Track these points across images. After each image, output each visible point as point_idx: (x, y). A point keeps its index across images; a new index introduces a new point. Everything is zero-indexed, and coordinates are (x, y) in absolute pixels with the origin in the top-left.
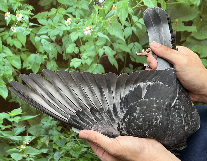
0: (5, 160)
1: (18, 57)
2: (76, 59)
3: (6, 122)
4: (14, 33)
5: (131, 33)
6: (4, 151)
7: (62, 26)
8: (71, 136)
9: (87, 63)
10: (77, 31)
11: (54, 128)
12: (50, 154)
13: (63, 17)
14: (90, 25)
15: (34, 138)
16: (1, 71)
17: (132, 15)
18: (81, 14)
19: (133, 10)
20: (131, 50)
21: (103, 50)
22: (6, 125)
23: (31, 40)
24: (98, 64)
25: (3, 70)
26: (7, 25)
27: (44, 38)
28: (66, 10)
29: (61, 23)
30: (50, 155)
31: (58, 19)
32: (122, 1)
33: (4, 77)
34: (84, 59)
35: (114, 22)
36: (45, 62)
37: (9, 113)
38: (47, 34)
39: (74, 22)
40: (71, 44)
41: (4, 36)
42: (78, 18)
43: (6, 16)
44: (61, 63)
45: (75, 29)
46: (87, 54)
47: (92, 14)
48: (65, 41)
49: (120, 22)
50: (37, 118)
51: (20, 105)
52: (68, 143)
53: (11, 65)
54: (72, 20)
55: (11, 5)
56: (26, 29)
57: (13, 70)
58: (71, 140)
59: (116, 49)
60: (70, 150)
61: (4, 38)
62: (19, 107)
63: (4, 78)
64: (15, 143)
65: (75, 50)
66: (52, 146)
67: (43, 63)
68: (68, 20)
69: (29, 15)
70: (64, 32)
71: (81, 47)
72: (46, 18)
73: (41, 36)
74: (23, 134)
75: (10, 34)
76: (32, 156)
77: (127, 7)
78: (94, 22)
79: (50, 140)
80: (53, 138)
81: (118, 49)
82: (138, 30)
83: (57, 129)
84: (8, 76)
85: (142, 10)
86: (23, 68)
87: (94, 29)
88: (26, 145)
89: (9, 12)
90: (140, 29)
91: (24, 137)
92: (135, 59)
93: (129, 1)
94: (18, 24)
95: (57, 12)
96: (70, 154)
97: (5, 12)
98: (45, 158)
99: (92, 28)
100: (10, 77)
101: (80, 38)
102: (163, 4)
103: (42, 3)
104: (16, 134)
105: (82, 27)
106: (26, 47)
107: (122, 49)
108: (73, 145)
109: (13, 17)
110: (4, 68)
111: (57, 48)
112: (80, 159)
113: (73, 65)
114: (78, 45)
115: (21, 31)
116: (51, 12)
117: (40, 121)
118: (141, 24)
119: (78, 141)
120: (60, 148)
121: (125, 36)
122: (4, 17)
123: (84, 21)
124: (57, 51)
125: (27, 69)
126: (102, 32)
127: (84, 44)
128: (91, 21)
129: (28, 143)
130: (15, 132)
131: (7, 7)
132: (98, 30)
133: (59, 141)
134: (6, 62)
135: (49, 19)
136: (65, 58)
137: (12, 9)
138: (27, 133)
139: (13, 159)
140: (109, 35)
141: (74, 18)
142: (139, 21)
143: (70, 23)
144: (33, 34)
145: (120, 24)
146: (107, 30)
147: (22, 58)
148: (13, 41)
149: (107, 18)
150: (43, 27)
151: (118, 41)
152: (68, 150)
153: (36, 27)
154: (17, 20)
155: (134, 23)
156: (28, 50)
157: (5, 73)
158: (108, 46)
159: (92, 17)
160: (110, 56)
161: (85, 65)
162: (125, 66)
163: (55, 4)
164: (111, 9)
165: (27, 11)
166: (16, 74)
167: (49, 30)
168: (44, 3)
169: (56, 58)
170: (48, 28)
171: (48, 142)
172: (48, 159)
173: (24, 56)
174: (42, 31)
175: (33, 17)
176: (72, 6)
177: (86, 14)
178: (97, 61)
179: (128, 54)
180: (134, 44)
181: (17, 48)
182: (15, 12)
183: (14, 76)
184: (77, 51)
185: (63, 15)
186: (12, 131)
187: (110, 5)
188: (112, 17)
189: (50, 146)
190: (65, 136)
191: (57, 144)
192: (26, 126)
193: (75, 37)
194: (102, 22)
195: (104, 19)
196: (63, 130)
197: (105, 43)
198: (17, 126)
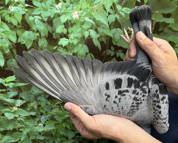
1: (14, 33)
2: (64, 39)
4: (12, 12)
5: (114, 20)
7: (53, 10)
8: (56, 103)
9: (73, 42)
10: (67, 15)
11: (42, 96)
12: (37, 116)
13: (55, 1)
14: (78, 10)
15: (24, 102)
17: (117, 4)
20: (114, 34)
21: (89, 33)
22: (2, 89)
23: (26, 19)
24: (83, 45)
25: (1, 43)
26: (6, 4)
27: (37, 18)
29: (53, 6)
30: (38, 117)
31: (50, 3)
33: (2, 48)
34: (72, 39)
35: (100, 9)
36: (37, 39)
37: (4, 79)
38: (40, 15)
39: (64, 6)
40: (60, 25)
41: (3, 14)
42: (68, 3)
44: (51, 41)
45: (65, 12)
46: (74, 36)
47: (81, 1)
48: (56, 23)
49: (105, 10)
50: (28, 86)
51: (14, 73)
52: (54, 109)
53: (8, 39)
54: (62, 5)
56: (22, 9)
57: (9, 43)
58: (56, 107)
59: (100, 33)
60: (55, 115)
61: (3, 16)
62: (14, 75)
64: (8, 104)
65: (64, 31)
66: (40, 110)
67: (35, 40)
68: (59, 4)
70: (55, 14)
71: (69, 28)
72: (40, 1)
73: (35, 17)
74: (16, 98)
75: (8, 12)
76: (22, 117)
78: (82, 7)
79: (39, 105)
80: (41, 104)
81: (102, 33)
82: (121, 17)
83: (45, 96)
84: (5, 48)
86: (18, 42)
87: (82, 13)
88: (17, 107)
90: (123, 17)
91: (16, 100)
92: (116, 43)
96: (55, 118)
98: (34, 119)
99: (80, 13)
100: (6, 49)
101: (69, 21)
104: (10, 97)
105: (71, 11)
106: (21, 25)
107: (106, 33)
108: (58, 111)
110: (2, 41)
111: (48, 28)
112: (63, 123)
113: (62, 43)
114: (67, 27)
115: (18, 11)
117: (31, 88)
118: (124, 12)
119: (62, 108)
120: (46, 112)
121: (108, 22)
123: (73, 6)
124: (48, 30)
125: (22, 43)
126: (88, 17)
127: (72, 27)
128: (79, 6)
129: (19, 106)
130: (9, 95)
132: (85, 15)
133: (46, 107)
134: (3, 36)
135: (43, 3)
136: (54, 37)
138: (19, 97)
139: (6, 117)
140: (94, 20)
141: (65, 3)
142: (122, 10)
143: (61, 7)
144: (28, 14)
145: (105, 11)
146: (93, 16)
147: (18, 34)
148: (10, 19)
149: (94, 5)
150: (37, 9)
151: (102, 26)
152: (53, 114)
153: (31, 8)
155: (117, 11)
156: (23, 27)
157: (3, 45)
158: (93, 29)
159: (81, 3)
160: (94, 38)
161: (71, 45)
162: (107, 48)
166: (12, 46)
167: (42, 12)
169: (47, 37)
170: (41, 9)
171: (37, 107)
172: (36, 121)
173: (19, 32)
174: (36, 12)
178: (82, 42)
179: (110, 38)
180: (117, 30)
181: (14, 25)
183: (10, 49)
184: (66, 32)
186: (6, 94)
188: (98, 4)
189: (38, 110)
190: (51, 103)
191: (44, 109)
192: (18, 92)
193: (64, 20)
194: (89, 8)
195: (91, 6)
196: (50, 98)
197: (90, 27)
198: (11, 90)
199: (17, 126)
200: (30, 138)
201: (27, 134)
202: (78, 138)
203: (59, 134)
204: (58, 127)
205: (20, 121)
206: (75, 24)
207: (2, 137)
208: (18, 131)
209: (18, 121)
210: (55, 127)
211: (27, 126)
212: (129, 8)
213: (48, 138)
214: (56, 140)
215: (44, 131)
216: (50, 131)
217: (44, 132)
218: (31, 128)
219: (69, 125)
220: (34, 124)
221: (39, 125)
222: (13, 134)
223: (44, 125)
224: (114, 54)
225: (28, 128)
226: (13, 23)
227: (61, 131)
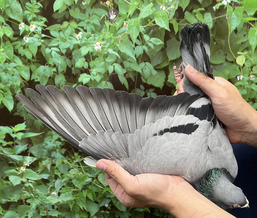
0: (2, 182)
1: (27, 68)
2: (85, 75)
3: (8, 137)
4: (26, 44)
5: (142, 52)
6: (3, 172)
7: (73, 40)
8: (75, 161)
9: (96, 79)
10: (88, 46)
11: (58, 150)
12: (50, 180)
13: (74, 30)
14: (100, 40)
15: (35, 159)
16: (10, 81)
17: (143, 33)
18: (92, 29)
19: (145, 28)
21: (113, 68)
22: (8, 141)
23: (42, 51)
24: (107, 82)
25: (11, 81)
26: (20, 35)
27: (55, 50)
28: (78, 24)
29: (72, 36)
30: (51, 182)
31: (70, 32)
32: (134, 19)
33: (12, 87)
34: (94, 75)
35: (125, 39)
36: (54, 75)
37: (12, 127)
38: (57, 47)
39: (85, 36)
40: (80, 58)
41: (17, 45)
42: (89, 33)
43: (20, 26)
44: (69, 78)
45: (85, 43)
46: (97, 71)
47: (103, 30)
48: (75, 55)
49: (131, 40)
50: (41, 136)
51: (25, 119)
52: (72, 170)
53: (20, 75)
54: (83, 34)
55: (26, 16)
56: (38, 40)
57: (21, 80)
58: (75, 166)
59: (126, 67)
60: (73, 178)
61: (16, 48)
62: (24, 122)
63: (12, 89)
64: (15, 163)
65: (85, 65)
66: (54, 171)
67: (52, 76)
68: (79, 34)
69: (42, 27)
70: (75, 45)
71: (91, 62)
72: (58, 31)
73: (52, 48)
74: (24, 154)
75: (22, 44)
76: (31, 181)
77: (138, 25)
78: (104, 37)
79: (53, 163)
80: (55, 162)
81: (128, 68)
82: (149, 49)
83: (61, 151)
84: (16, 87)
85: (154, 29)
86: (31, 79)
87: (105, 44)
88: (26, 167)
89: (23, 22)
90: (152, 49)
91: (25, 157)
92: (146, 80)
93: (140, 20)
94: (31, 34)
95: (69, 25)
96: (73, 183)
97: (20, 22)
98: (46, 185)
99: (102, 44)
100: (17, 88)
101: (90, 53)
102: (176, 25)
103: (55, 16)
104: (18, 152)
105: (93, 42)
106: (36, 58)
107: (133, 68)
108: (76, 173)
109: (27, 28)
110: (13, 78)
111: (67, 62)
112: (84, 191)
113: (82, 80)
114: (88, 60)
115: (33, 42)
116: (64, 25)
117: (44, 140)
118: (152, 43)
119: (82, 168)
120: (62, 174)
121: (136, 55)
122: (18, 27)
123: (95, 36)
124: (67, 64)
125: (36, 81)
126: (112, 49)
127: (94, 60)
128: (102, 36)
129: (28, 165)
130: (17, 150)
131: (22, 18)
132: (109, 46)
133: (62, 167)
134: (15, 72)
135: (61, 32)
136: (74, 72)
137: (27, 20)
138: (28, 153)
139: (10, 182)
140: (119, 52)
141: (84, 32)
142: (151, 40)
143: (81, 37)
144: (45, 46)
145: (131, 42)
146: (117, 47)
147: (32, 69)
148: (24, 52)
149: (118, 34)
150: (55, 39)
151: (129, 59)
152: (71, 178)
153: (48, 39)
154: (31, 30)
155: (145, 42)
156: (38, 61)
157: (14, 83)
158: (118, 63)
159: (103, 32)
160: (120, 74)
161: (93, 82)
162: (135, 87)
163: (67, 17)
164: (122, 25)
165: (40, 22)
166: (24, 85)
167: (60, 43)
168: (57, 16)
169: (65, 71)
170: (59, 40)
171: (50, 167)
172: (48, 187)
173: (33, 67)
174: (54, 43)
175: (46, 29)
176: (84, 20)
177: (98, 29)
178: (106, 78)
179: (139, 74)
180: (146, 64)
181: (27, 58)
182: (29, 22)
183: (22, 88)
184: (87, 67)
185: (74, 28)
186: (13, 148)
187: (121, 23)
188: (123, 34)
189: (51, 171)
190: (69, 161)
191: (59, 170)
192: (28, 145)
193: (85, 52)
194: (113, 38)
195: (115, 36)
196: (67, 153)
197: (115, 60)
198: (19, 143)
199: (23, 195)
200: (39, 214)
201: (36, 208)
202: (103, 215)
203: (78, 208)
204: (77, 196)
205: (28, 187)
206: (98, 57)
207: (3, 213)
208: (24, 204)
209: (26, 187)
210: (73, 197)
211: (37, 196)
212: (158, 38)
213: (64, 215)
214: (75, 216)
215: (59, 202)
216: (66, 203)
217: (58, 205)
218: (42, 198)
219: (91, 193)
220: (46, 193)
221: (53, 193)
222: (18, 207)
223: (59, 194)
224: (144, 95)
225: (39, 198)
226: (27, 56)
227: (80, 203)
